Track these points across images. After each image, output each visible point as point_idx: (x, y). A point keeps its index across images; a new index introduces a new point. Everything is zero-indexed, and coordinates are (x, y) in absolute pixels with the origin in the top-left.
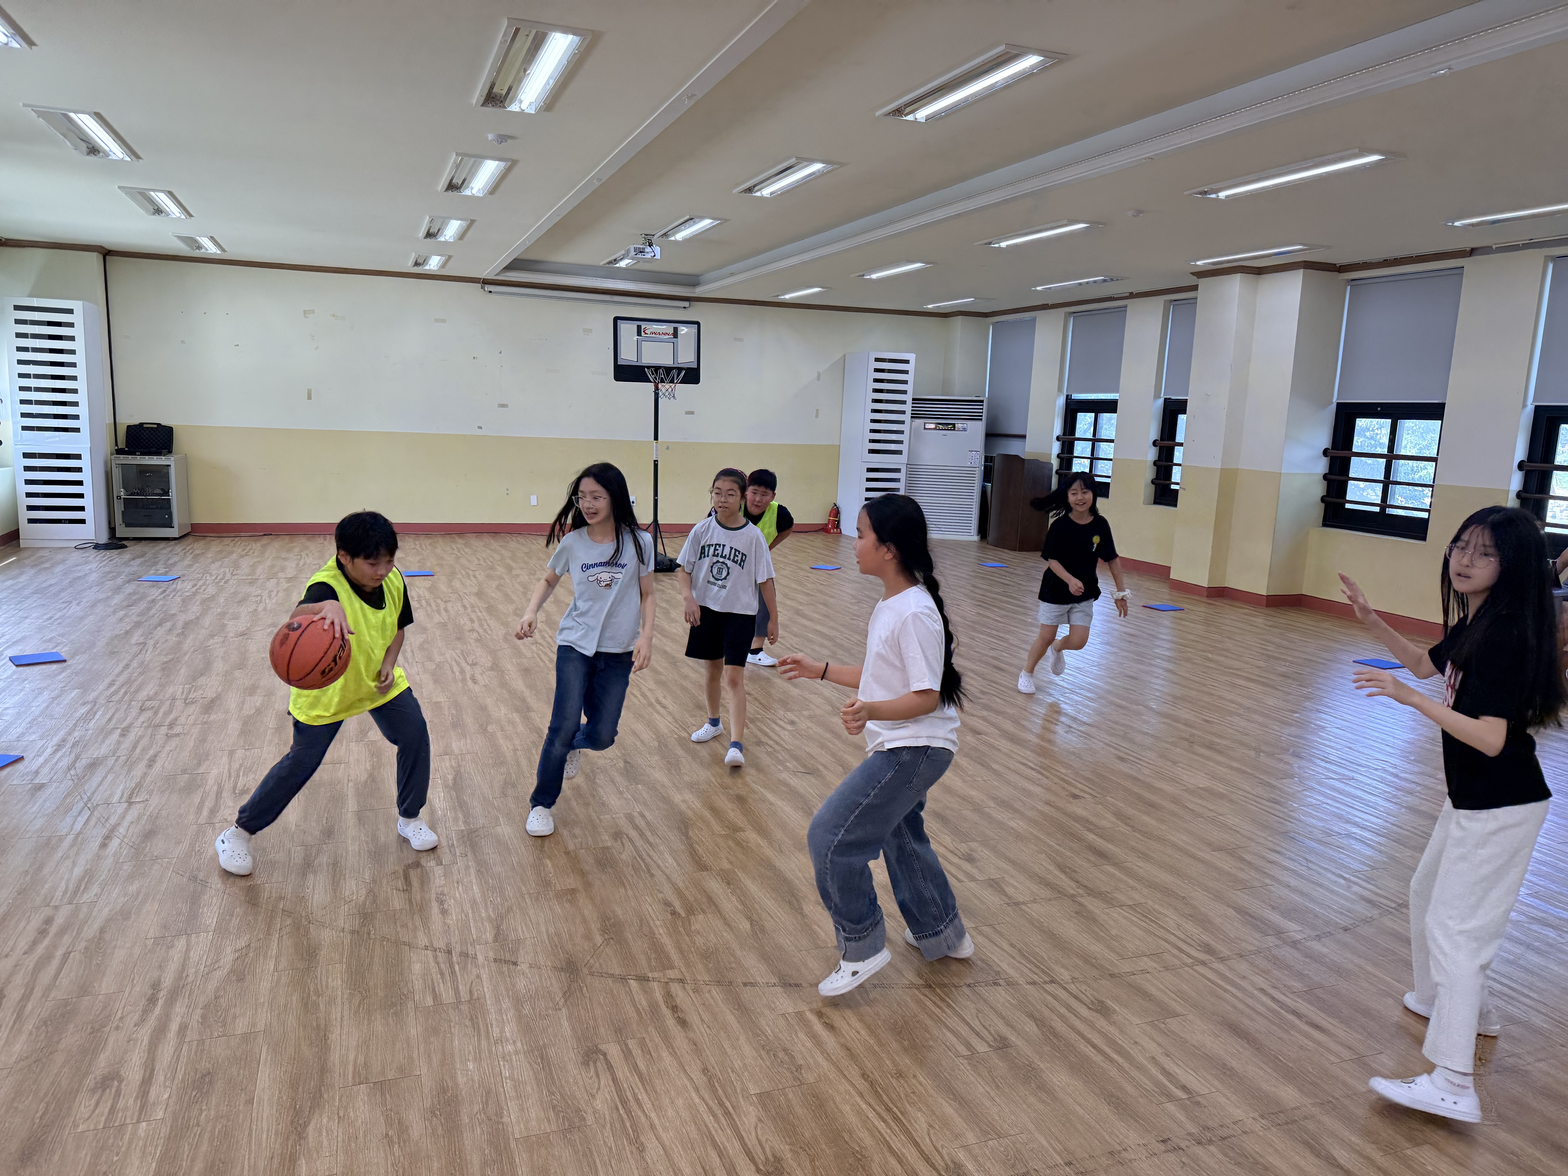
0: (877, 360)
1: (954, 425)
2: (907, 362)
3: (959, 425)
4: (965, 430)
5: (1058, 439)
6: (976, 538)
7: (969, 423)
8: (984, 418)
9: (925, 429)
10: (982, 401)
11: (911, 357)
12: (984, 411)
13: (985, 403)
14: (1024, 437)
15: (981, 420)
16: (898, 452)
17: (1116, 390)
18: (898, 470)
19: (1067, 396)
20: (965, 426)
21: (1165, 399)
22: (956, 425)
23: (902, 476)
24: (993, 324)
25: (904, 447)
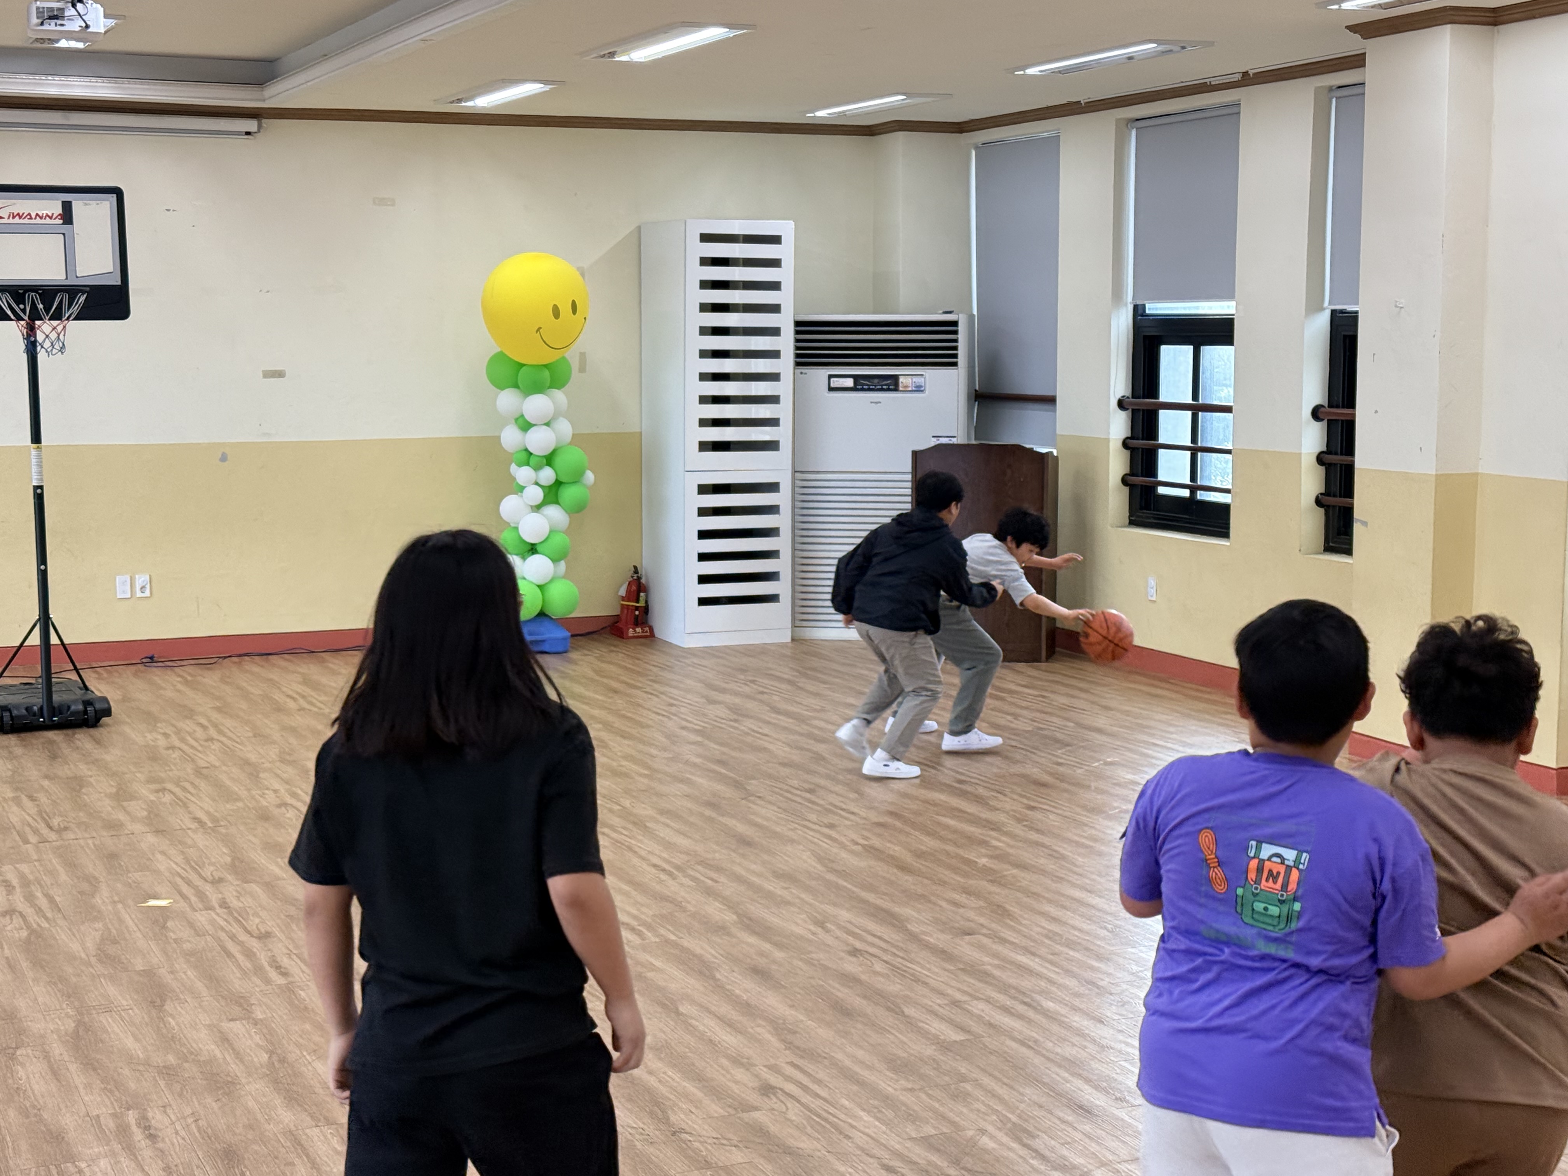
0: (706, 238)
1: (895, 378)
2: (775, 240)
3: (907, 376)
4: (919, 389)
5: (1121, 404)
7: (928, 372)
8: (962, 361)
9: (831, 389)
10: (955, 323)
11: (785, 228)
12: (962, 345)
13: (961, 328)
14: (1050, 400)
15: (955, 364)
16: (771, 446)
17: (1229, 294)
18: (772, 487)
19: (1136, 307)
20: (919, 380)
21: (1333, 312)
22: (902, 379)
23: (782, 499)
24: (977, 148)
25: (782, 434)
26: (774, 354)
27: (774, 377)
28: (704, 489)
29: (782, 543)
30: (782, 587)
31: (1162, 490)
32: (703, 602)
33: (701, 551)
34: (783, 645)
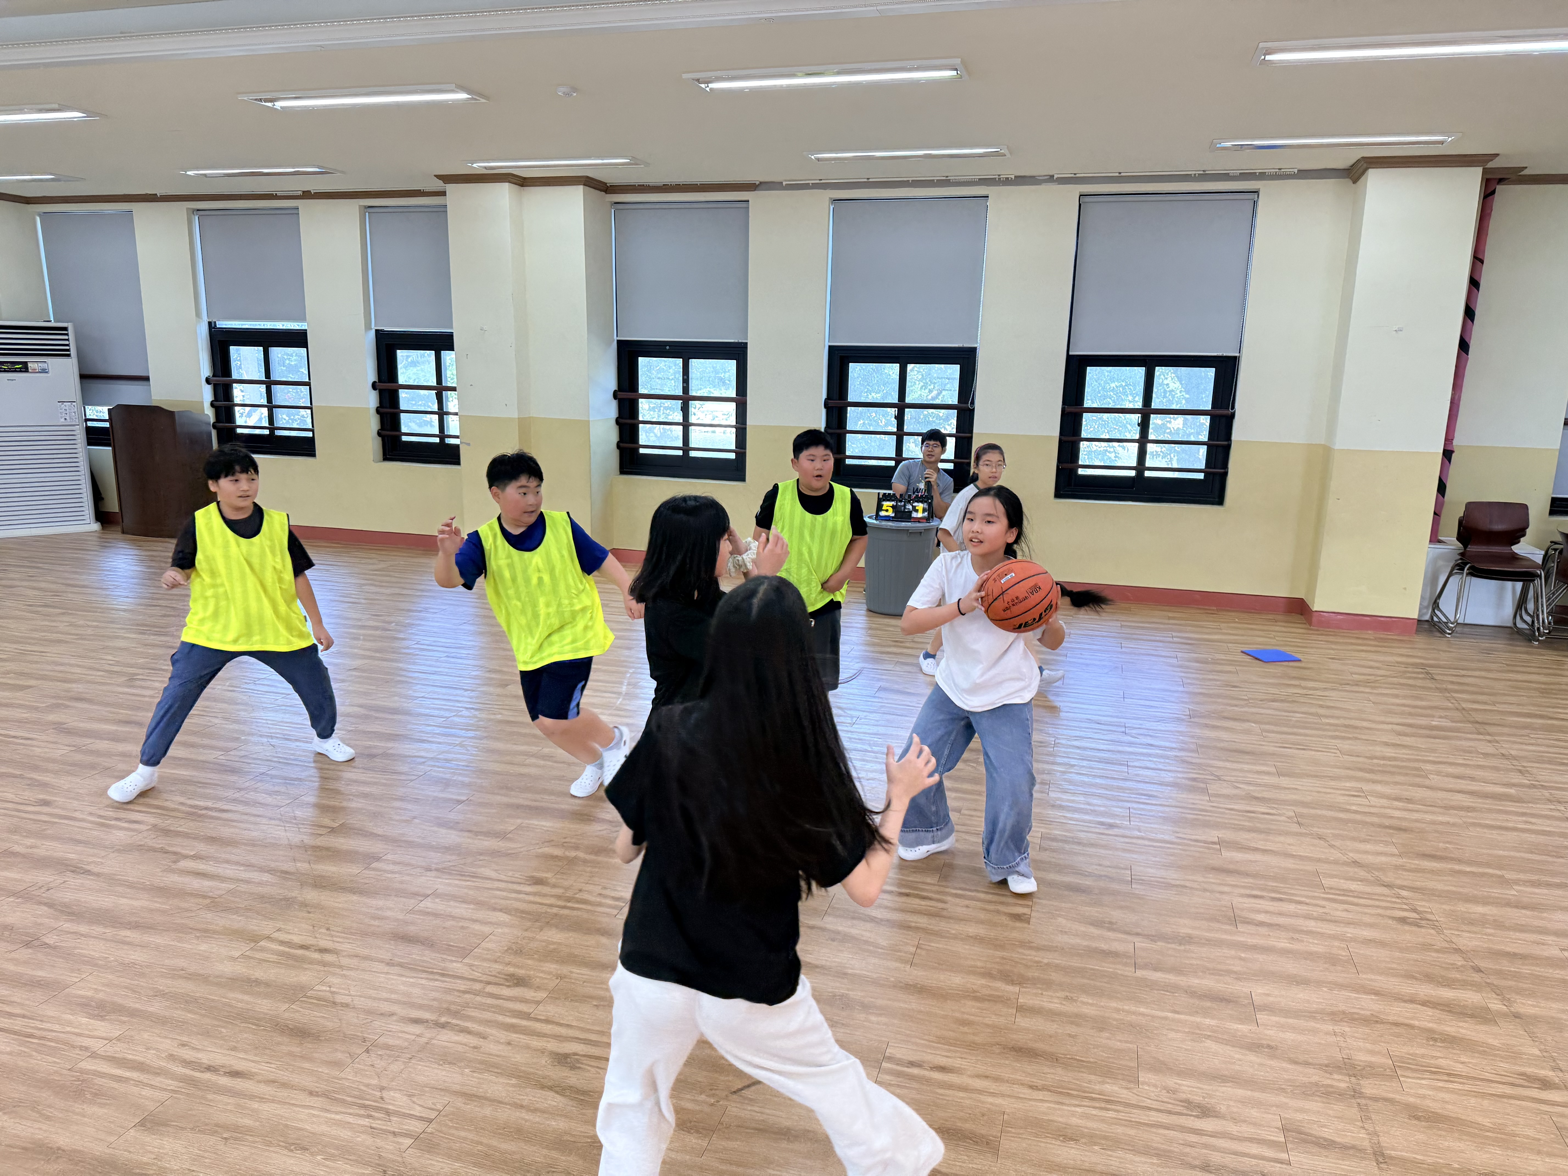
1: (25, 364)
3: (34, 363)
4: (44, 371)
5: (208, 381)
6: (96, 526)
7: (49, 360)
8: (73, 352)
10: (65, 329)
12: (72, 343)
13: (71, 331)
14: (147, 379)
15: (69, 355)
17: (303, 319)
19: (210, 323)
20: (44, 366)
21: (377, 331)
22: (29, 365)
24: (40, 215)
31: (239, 431)
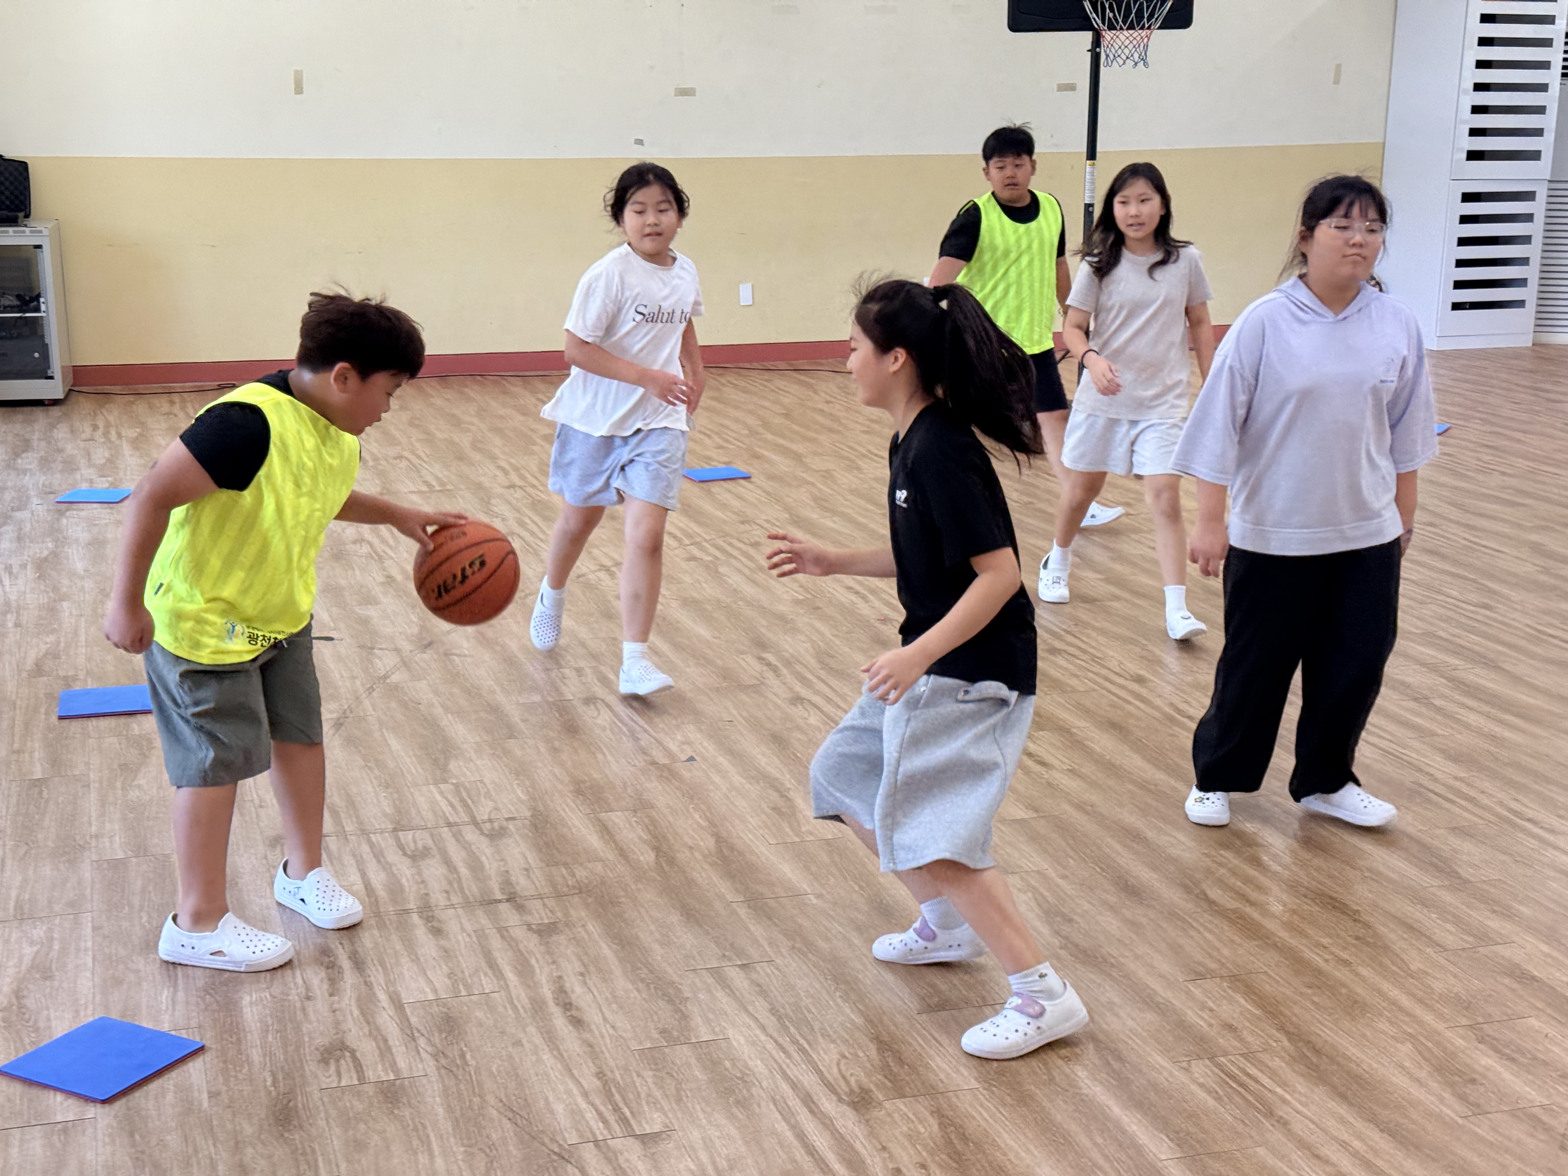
16: (1535, 155)
18: (1528, 196)
23: (1537, 207)
25: (1544, 144)
26: (1545, 65)
27: (1542, 88)
28: (1467, 197)
29: (1533, 251)
30: (1529, 294)
32: (1456, 306)
33: (1459, 257)
34: (1527, 348)
